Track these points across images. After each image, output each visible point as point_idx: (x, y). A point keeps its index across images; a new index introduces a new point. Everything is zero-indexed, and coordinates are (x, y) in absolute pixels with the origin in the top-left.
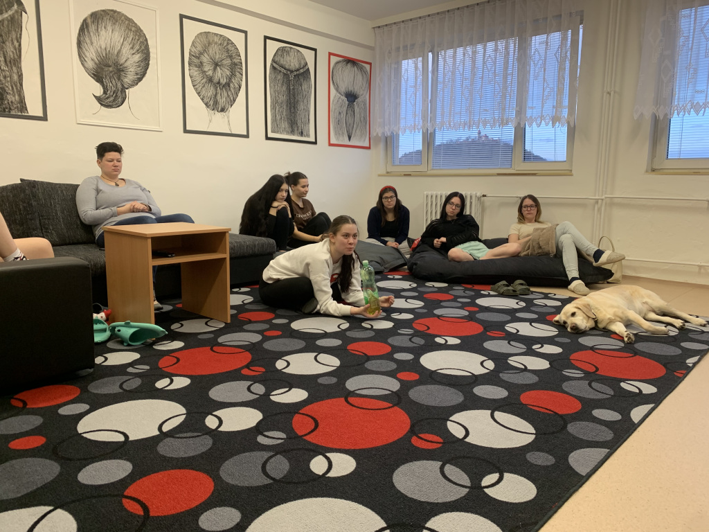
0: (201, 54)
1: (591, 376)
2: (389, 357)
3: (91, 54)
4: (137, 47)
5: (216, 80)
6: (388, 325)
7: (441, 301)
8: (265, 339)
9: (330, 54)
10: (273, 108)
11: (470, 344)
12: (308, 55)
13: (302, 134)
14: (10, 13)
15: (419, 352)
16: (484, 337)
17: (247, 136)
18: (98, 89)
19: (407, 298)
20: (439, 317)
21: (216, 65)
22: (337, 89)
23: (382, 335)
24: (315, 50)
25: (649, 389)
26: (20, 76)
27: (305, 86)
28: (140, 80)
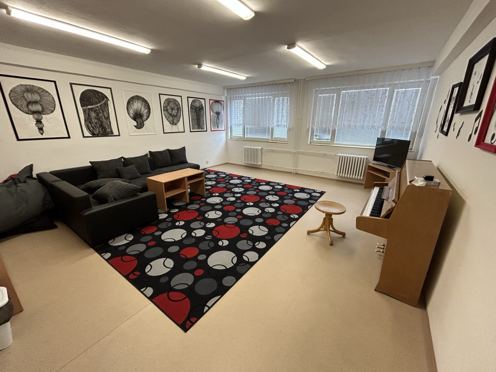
0: (167, 106)
1: (284, 214)
2: (234, 211)
3: (131, 112)
4: (146, 107)
5: (173, 114)
6: (233, 199)
7: (249, 188)
8: (201, 206)
9: (210, 100)
10: (192, 121)
11: (256, 205)
12: (203, 101)
13: (202, 129)
14: (104, 101)
15: (243, 208)
16: (260, 202)
17: (184, 132)
18: (135, 124)
19: (239, 187)
20: (248, 195)
21: (172, 109)
22: (213, 111)
23: (232, 203)
24: (205, 99)
25: (296, 216)
26: (110, 123)
27: (202, 112)
28: (148, 118)
